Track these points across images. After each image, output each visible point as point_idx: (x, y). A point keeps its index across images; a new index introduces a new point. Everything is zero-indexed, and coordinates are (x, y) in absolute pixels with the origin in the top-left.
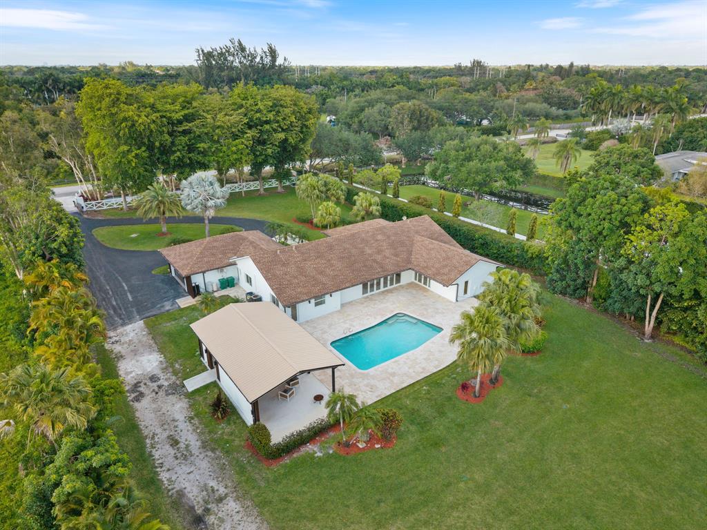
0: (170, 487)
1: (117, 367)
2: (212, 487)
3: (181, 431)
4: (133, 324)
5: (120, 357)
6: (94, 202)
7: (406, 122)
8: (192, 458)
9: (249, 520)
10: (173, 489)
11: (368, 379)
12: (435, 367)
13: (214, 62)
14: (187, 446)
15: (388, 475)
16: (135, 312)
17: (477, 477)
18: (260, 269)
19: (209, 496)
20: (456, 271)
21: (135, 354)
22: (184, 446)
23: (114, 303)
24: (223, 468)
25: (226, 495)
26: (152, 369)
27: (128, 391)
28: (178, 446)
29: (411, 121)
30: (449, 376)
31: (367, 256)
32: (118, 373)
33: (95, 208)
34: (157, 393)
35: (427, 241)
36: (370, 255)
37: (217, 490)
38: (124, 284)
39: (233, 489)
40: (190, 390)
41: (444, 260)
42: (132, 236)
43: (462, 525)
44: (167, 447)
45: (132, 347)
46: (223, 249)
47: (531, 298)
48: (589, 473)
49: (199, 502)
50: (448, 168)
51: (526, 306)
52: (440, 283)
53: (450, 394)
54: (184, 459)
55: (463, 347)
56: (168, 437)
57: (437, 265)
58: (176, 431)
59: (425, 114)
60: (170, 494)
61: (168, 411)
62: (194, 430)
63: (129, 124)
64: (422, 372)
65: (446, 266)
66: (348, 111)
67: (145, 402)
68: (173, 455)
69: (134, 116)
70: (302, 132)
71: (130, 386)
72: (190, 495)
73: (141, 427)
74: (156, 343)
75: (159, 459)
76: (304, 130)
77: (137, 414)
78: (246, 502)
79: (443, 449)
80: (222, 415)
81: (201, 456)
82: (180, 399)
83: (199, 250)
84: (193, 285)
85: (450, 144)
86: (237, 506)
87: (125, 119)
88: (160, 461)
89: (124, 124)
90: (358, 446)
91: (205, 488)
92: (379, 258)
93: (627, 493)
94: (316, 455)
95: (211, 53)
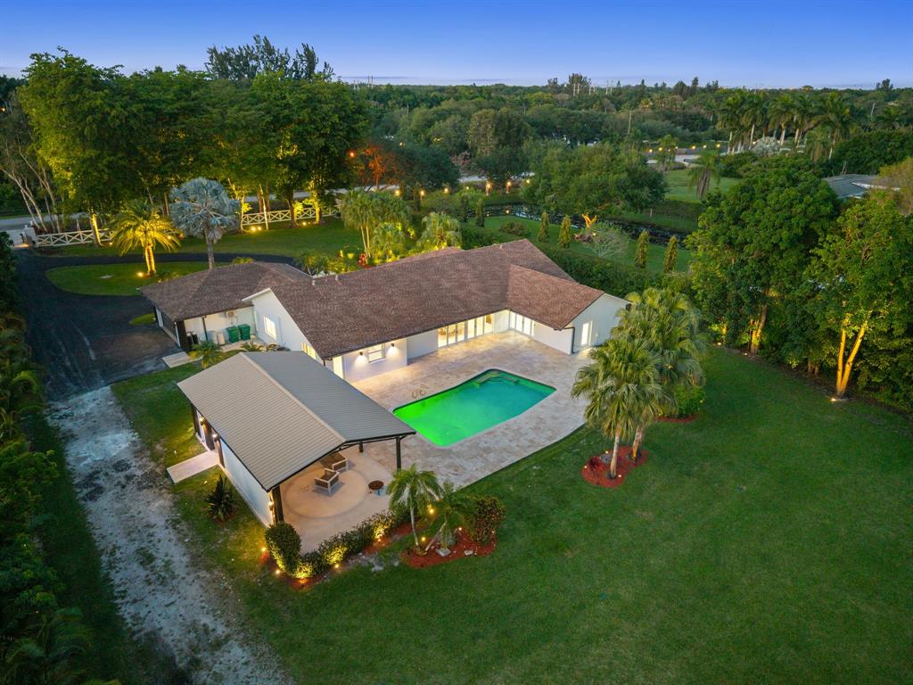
0: (136, 628)
1: (63, 451)
2: (204, 625)
3: (159, 541)
4: (94, 392)
5: (70, 437)
6: (51, 235)
7: (490, 135)
8: (174, 582)
9: (265, 675)
10: (139, 631)
11: (451, 458)
12: (550, 438)
13: (230, 68)
14: (168, 563)
15: (486, 595)
16: (98, 375)
17: (622, 594)
18: (287, 306)
19: (199, 641)
20: (572, 309)
21: (95, 433)
22: (163, 564)
23: (68, 364)
24: (223, 595)
25: (228, 638)
26: (119, 454)
27: (77, 485)
28: (153, 564)
29: (496, 134)
30: (569, 451)
31: (444, 291)
32: (64, 460)
33: (52, 244)
34: (123, 487)
35: (529, 272)
36: (449, 290)
37: (214, 630)
38: (85, 339)
39: (239, 628)
40: (176, 481)
41: (553, 295)
42: (104, 277)
43: (606, 667)
44: (135, 566)
45: (89, 423)
46: (232, 284)
47: (692, 327)
48: (788, 582)
49: (182, 650)
50: (550, 186)
51: (685, 339)
52: (549, 325)
53: (572, 476)
54: (161, 584)
55: (594, 400)
56: (137, 551)
57: (544, 303)
58: (151, 541)
59: (516, 125)
60: (135, 638)
61: (140, 513)
62: (179, 539)
63: (98, 116)
64: (529, 447)
65: (557, 303)
66: (412, 125)
67: (104, 502)
68: (144, 578)
69: (105, 106)
70: (348, 140)
71: (82, 478)
72: (168, 640)
73: (95, 537)
74: (128, 416)
75: (120, 586)
76: (352, 136)
77: (90, 519)
78: (259, 647)
79: (569, 555)
80: (224, 514)
81: (190, 579)
82: (161, 495)
83: (197, 285)
84: (189, 335)
85: (553, 154)
86: (245, 654)
87: (92, 111)
88: (122, 588)
89: (89, 118)
90: (437, 554)
91: (193, 627)
92: (461, 294)
93: (849, 609)
94: (373, 569)
95: (227, 54)
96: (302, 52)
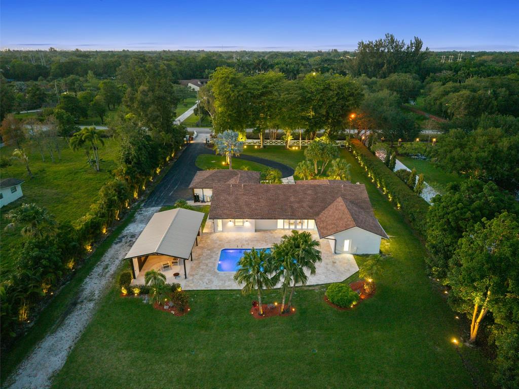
0: (83, 285)
1: (128, 225)
2: (95, 293)
3: (114, 264)
4: (156, 207)
5: (134, 221)
8: (103, 278)
9: (89, 314)
11: (214, 277)
16: (164, 202)
19: (89, 297)
20: (335, 229)
21: (141, 222)
22: (107, 271)
24: (107, 288)
25: (94, 300)
26: (138, 232)
27: (118, 238)
31: (288, 203)
32: (124, 228)
34: (126, 243)
36: (291, 202)
37: (95, 296)
38: (177, 186)
39: (99, 299)
42: (213, 162)
44: (102, 268)
45: (143, 218)
49: (83, 297)
54: (100, 277)
56: (106, 265)
57: (329, 222)
60: (80, 288)
61: (120, 253)
62: (118, 266)
65: (334, 224)
67: (117, 246)
68: (99, 273)
71: (121, 236)
72: (84, 293)
73: (104, 256)
77: (109, 249)
78: (97, 307)
79: (203, 332)
81: (107, 279)
83: (208, 175)
84: (195, 195)
86: (92, 306)
88: (92, 273)
90: (164, 307)
91: (92, 292)
92: (296, 206)
94: (143, 301)
95: (369, 44)
96: (413, 41)
